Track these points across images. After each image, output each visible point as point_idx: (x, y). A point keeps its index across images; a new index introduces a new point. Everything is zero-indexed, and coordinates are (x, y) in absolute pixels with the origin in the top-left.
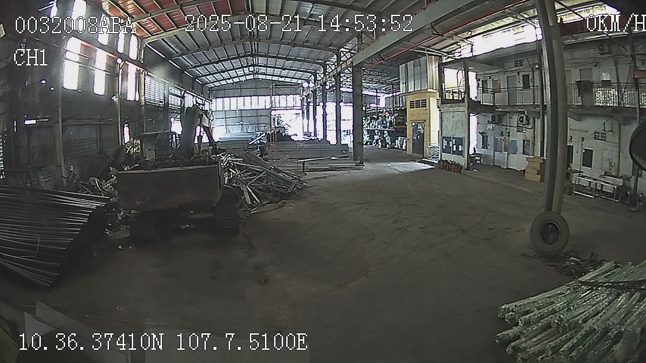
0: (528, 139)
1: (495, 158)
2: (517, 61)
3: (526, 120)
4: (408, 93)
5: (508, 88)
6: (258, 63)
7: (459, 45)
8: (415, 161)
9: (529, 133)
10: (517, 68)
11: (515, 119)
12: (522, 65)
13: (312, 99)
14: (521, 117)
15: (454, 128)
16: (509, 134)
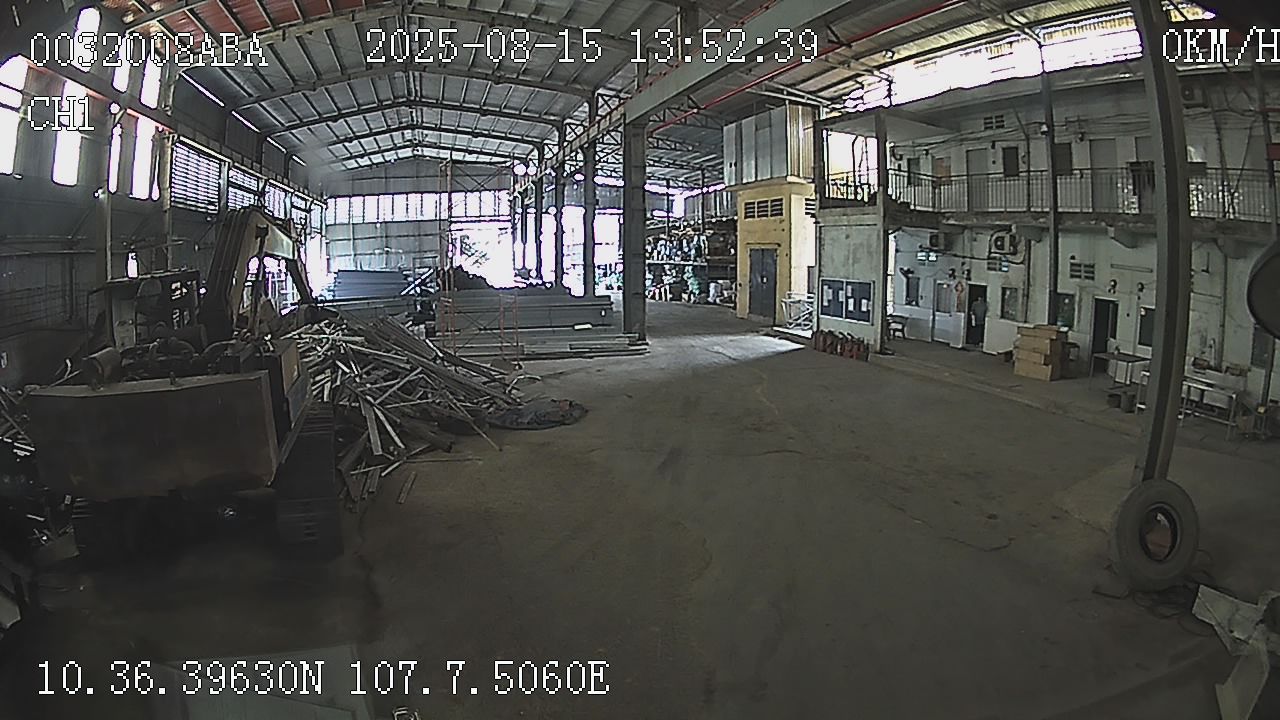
0: (1014, 285)
1: (936, 327)
2: (991, 118)
3: (1011, 245)
4: (741, 184)
5: (967, 175)
6: (422, 122)
7: (860, 83)
8: (757, 332)
9: (1015, 273)
10: (989, 132)
11: (984, 243)
12: (1003, 127)
13: (533, 199)
14: (997, 238)
15: (851, 261)
16: (969, 274)
